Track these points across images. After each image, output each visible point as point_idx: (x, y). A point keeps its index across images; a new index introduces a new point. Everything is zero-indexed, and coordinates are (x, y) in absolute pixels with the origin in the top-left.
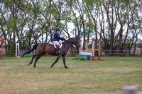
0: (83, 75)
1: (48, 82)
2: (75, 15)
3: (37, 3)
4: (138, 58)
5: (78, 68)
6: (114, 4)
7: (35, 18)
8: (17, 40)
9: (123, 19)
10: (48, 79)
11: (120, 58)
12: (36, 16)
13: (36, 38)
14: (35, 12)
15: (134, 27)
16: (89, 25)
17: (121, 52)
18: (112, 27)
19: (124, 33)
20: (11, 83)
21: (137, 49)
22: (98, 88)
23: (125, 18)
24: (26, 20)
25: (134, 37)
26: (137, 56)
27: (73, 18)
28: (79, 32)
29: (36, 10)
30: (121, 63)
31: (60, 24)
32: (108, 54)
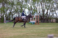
0: (32, 30)
1: (17, 33)
2: (28, 6)
3: (13, 1)
4: (54, 23)
5: (29, 27)
6: (44, 2)
7: (12, 7)
8: (4, 16)
9: (48, 7)
10: (17, 32)
11: (47, 23)
12: (12, 6)
13: (12, 15)
14: (12, 5)
15: (52, 11)
16: (34, 10)
17: (47, 21)
18: (43, 11)
19: (48, 13)
20: (2, 34)
21: (54, 20)
22: (38, 35)
23: (49, 7)
24: (8, 8)
25: (52, 15)
26: (54, 22)
27: (28, 7)
28: (30, 13)
29: (13, 4)
30: (47, 25)
31: (22, 10)
32: (42, 22)
